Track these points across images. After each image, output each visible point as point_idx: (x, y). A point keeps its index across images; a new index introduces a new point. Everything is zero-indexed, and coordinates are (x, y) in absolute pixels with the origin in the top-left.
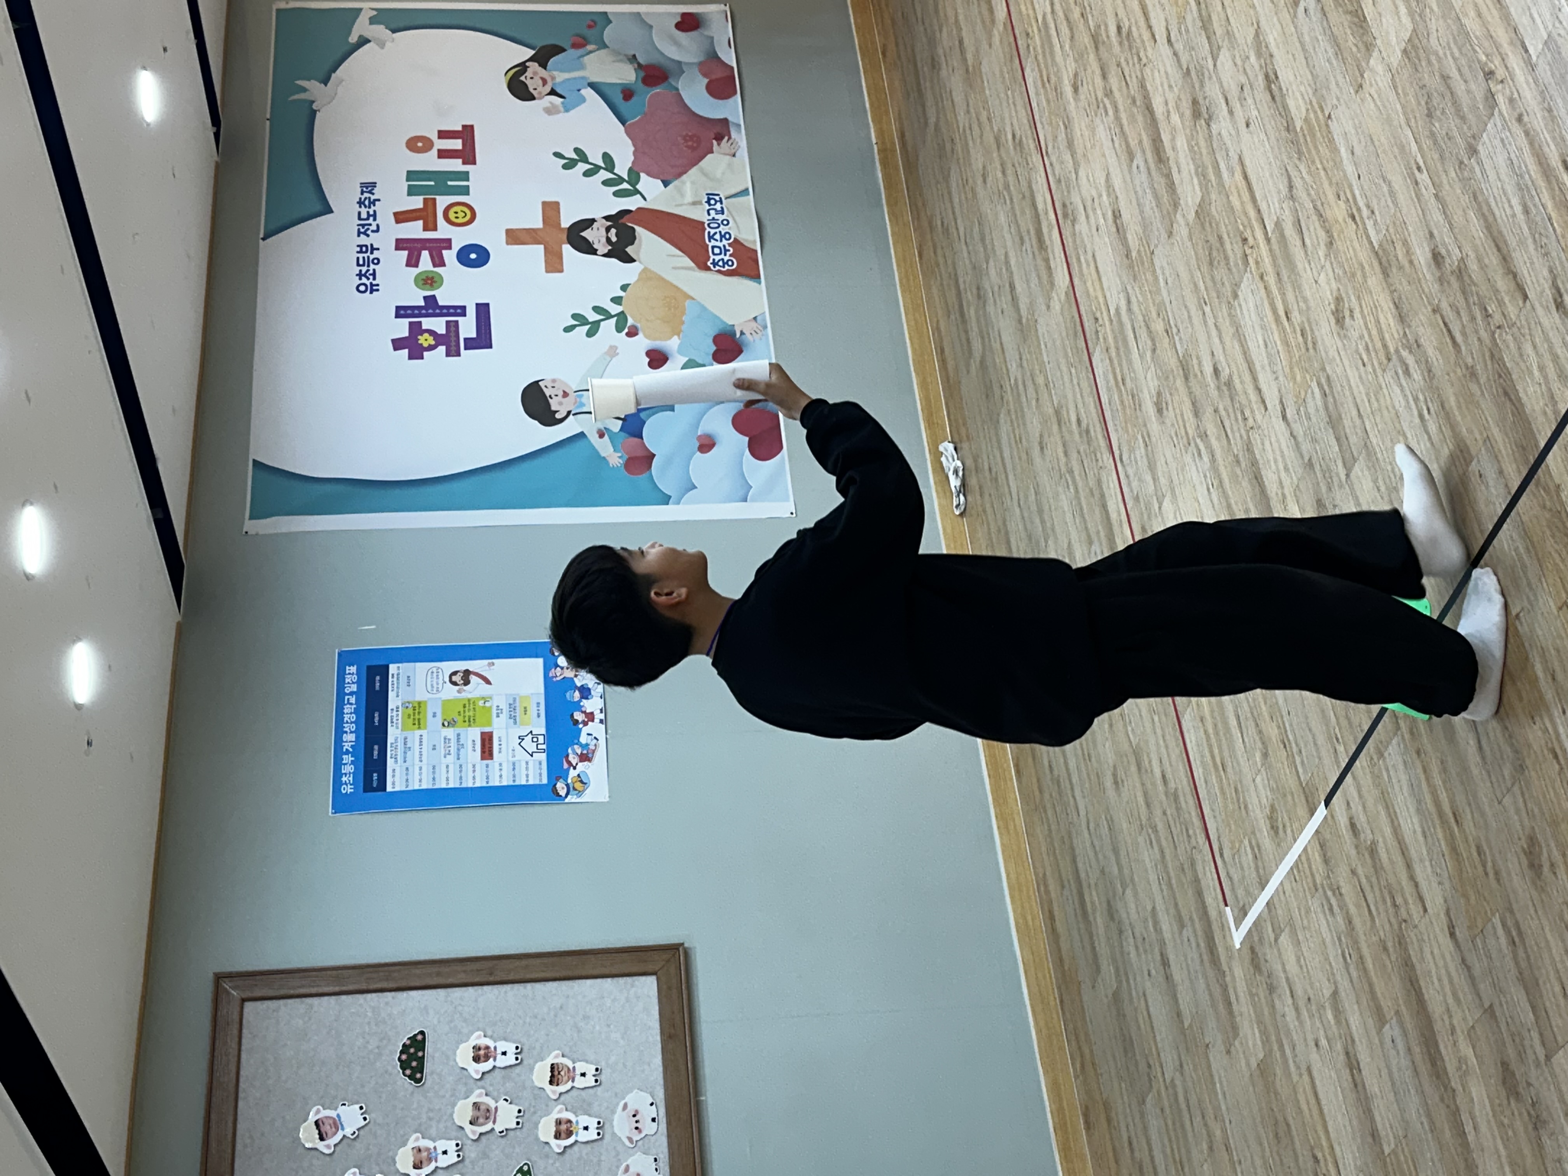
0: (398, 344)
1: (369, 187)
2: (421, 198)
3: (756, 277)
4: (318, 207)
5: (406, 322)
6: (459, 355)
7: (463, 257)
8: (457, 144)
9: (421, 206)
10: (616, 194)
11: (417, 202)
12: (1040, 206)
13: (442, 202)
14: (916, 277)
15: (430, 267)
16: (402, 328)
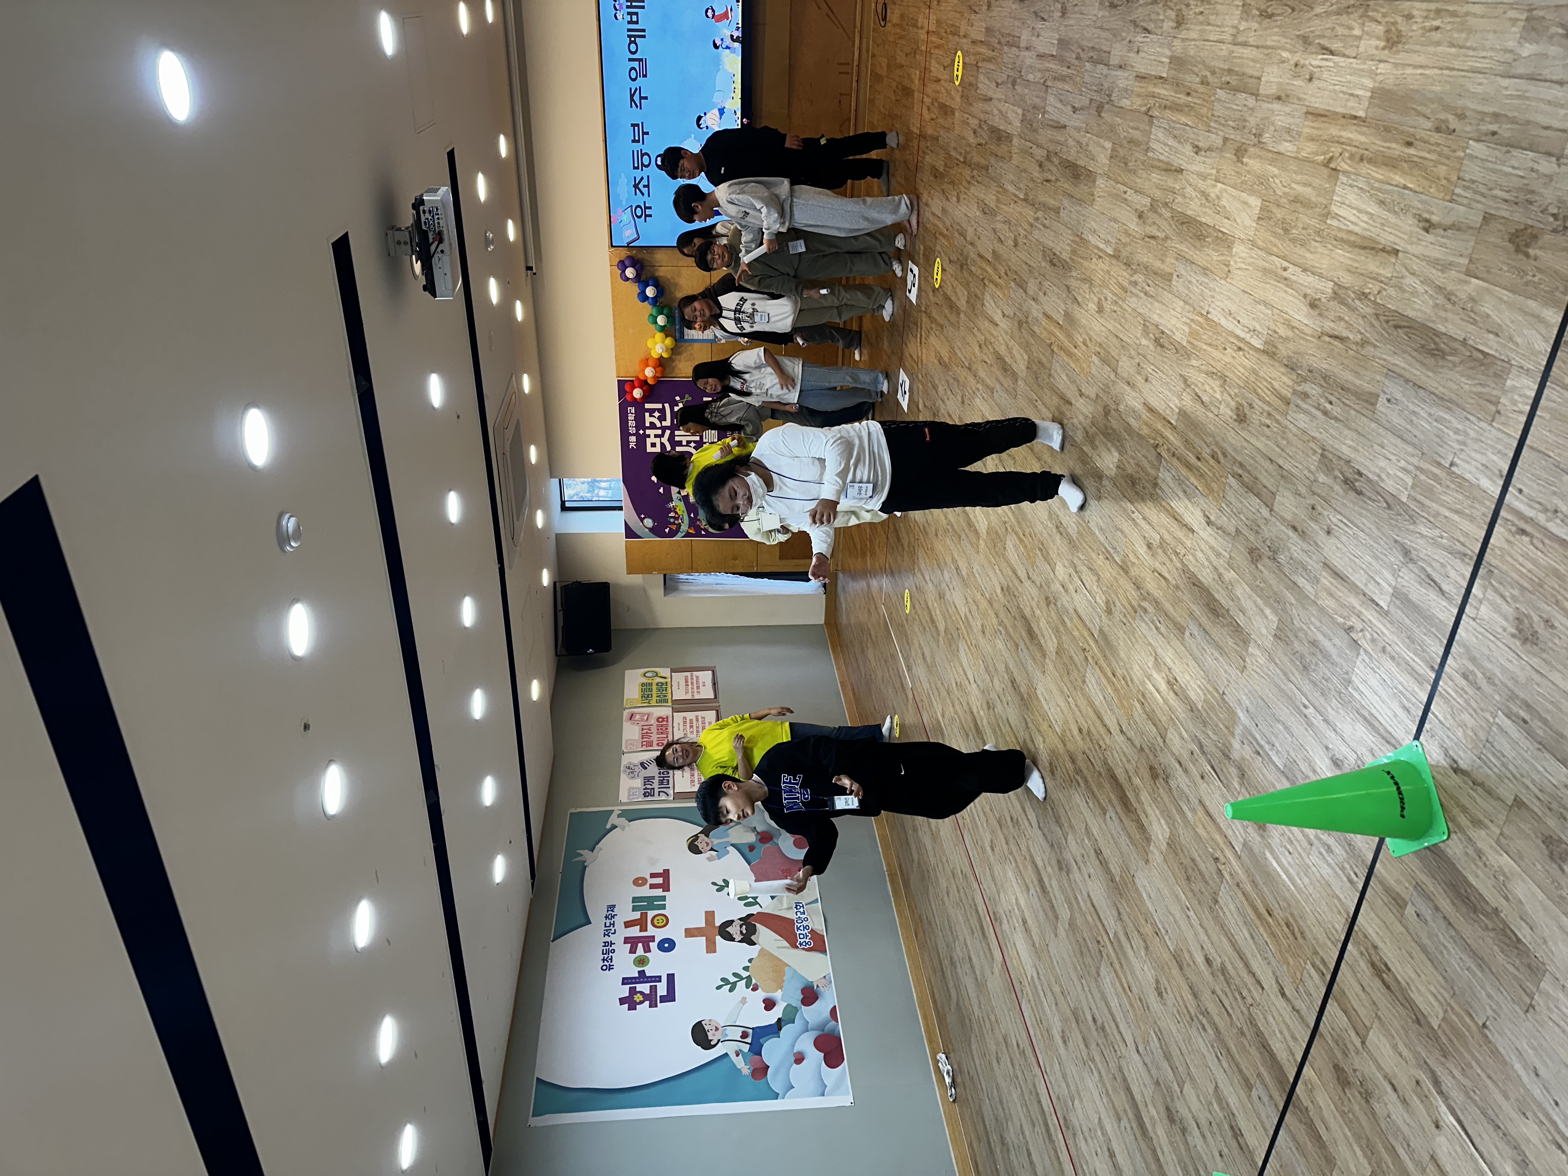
0: (622, 1001)
1: (612, 907)
2: (639, 912)
3: (824, 951)
5: (627, 987)
6: (656, 1006)
7: (661, 947)
8: (660, 881)
9: (639, 917)
10: (745, 905)
11: (637, 915)
12: (981, 912)
13: (651, 914)
14: (915, 950)
15: (642, 953)
16: (625, 991)
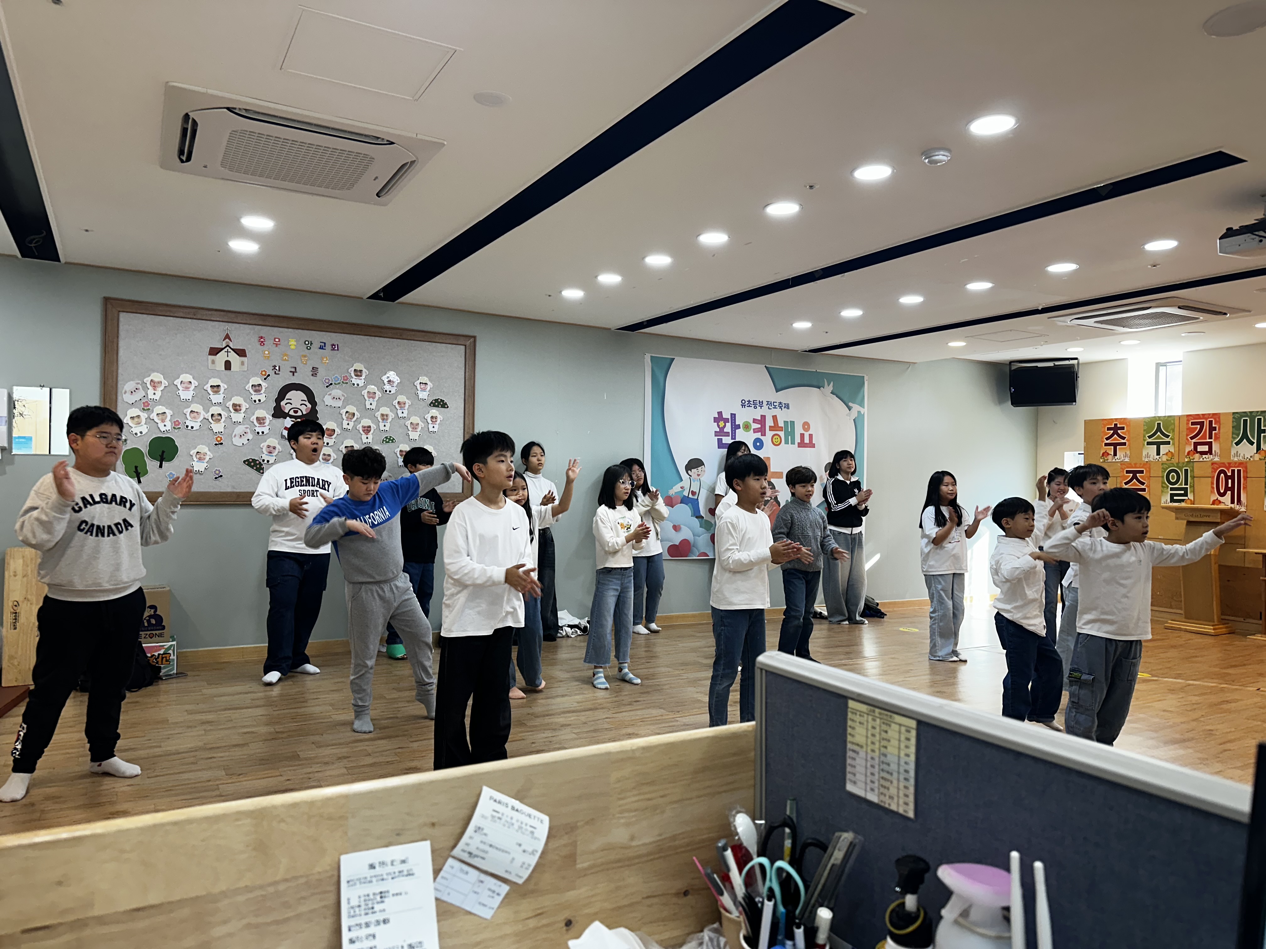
0: (720, 413)
1: (787, 406)
2: (783, 426)
4: (779, 387)
5: (729, 417)
6: (716, 436)
8: (807, 441)
9: (780, 425)
11: (781, 424)
13: (782, 434)
15: (753, 428)
16: (727, 415)
